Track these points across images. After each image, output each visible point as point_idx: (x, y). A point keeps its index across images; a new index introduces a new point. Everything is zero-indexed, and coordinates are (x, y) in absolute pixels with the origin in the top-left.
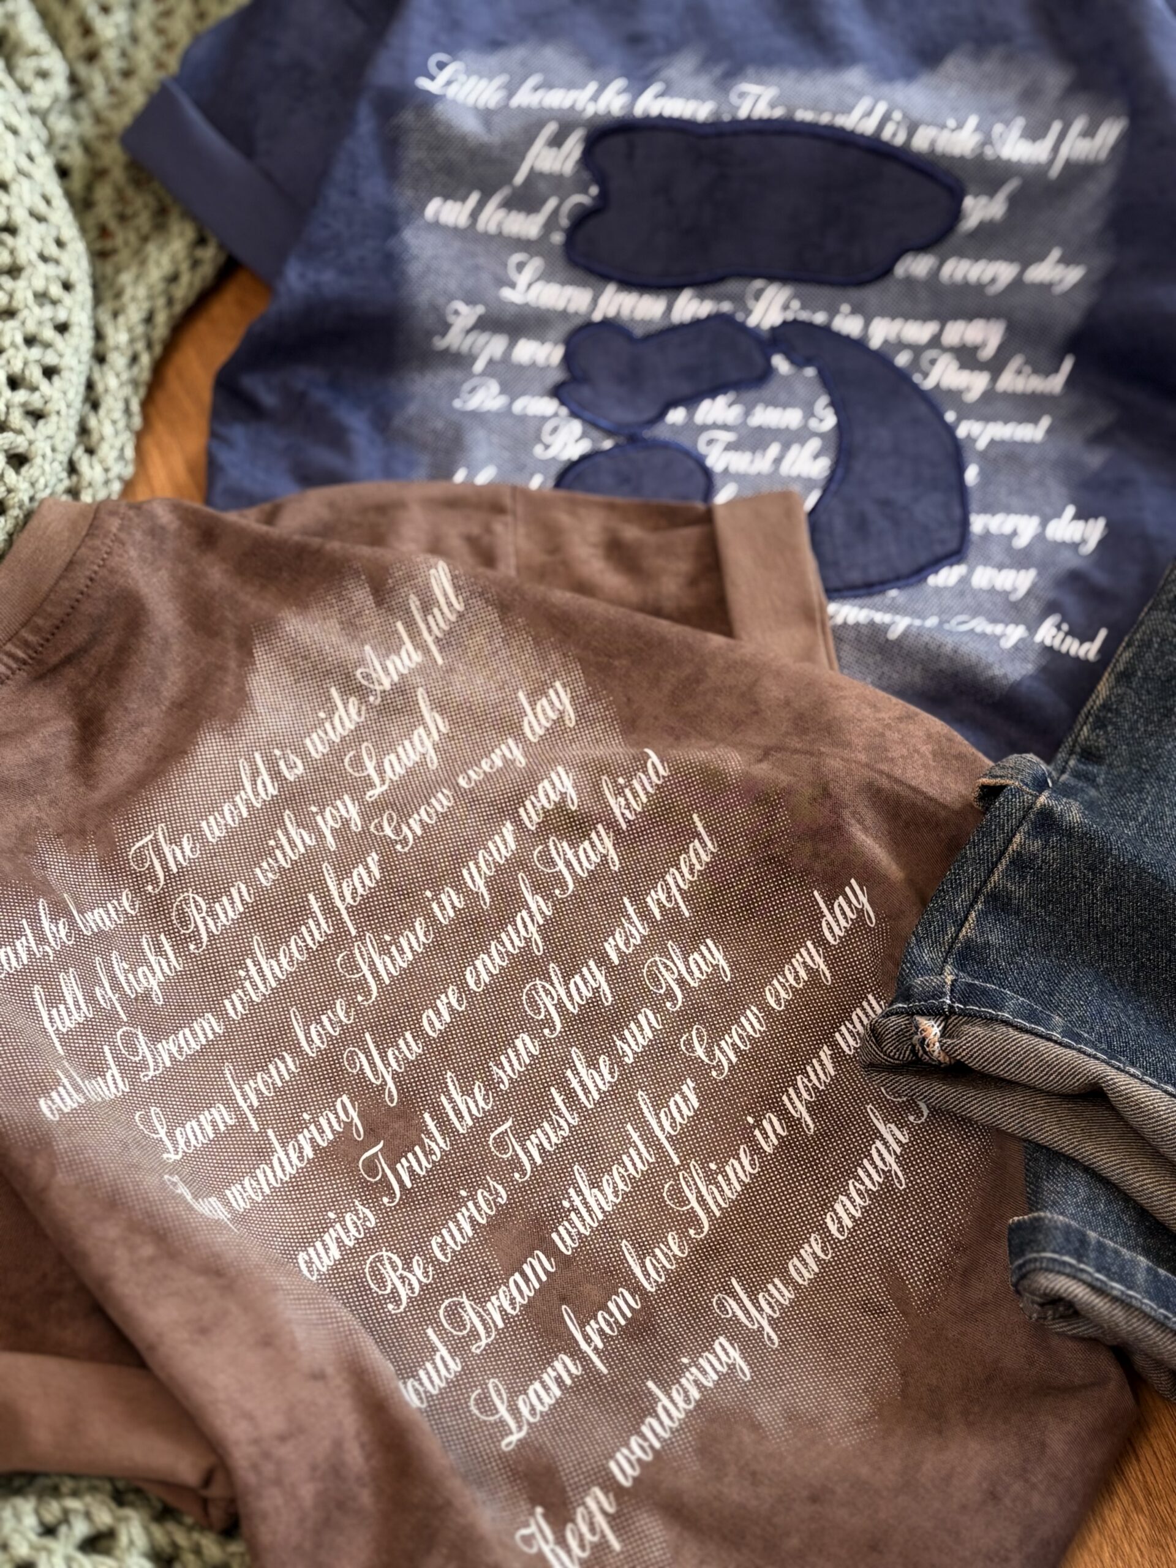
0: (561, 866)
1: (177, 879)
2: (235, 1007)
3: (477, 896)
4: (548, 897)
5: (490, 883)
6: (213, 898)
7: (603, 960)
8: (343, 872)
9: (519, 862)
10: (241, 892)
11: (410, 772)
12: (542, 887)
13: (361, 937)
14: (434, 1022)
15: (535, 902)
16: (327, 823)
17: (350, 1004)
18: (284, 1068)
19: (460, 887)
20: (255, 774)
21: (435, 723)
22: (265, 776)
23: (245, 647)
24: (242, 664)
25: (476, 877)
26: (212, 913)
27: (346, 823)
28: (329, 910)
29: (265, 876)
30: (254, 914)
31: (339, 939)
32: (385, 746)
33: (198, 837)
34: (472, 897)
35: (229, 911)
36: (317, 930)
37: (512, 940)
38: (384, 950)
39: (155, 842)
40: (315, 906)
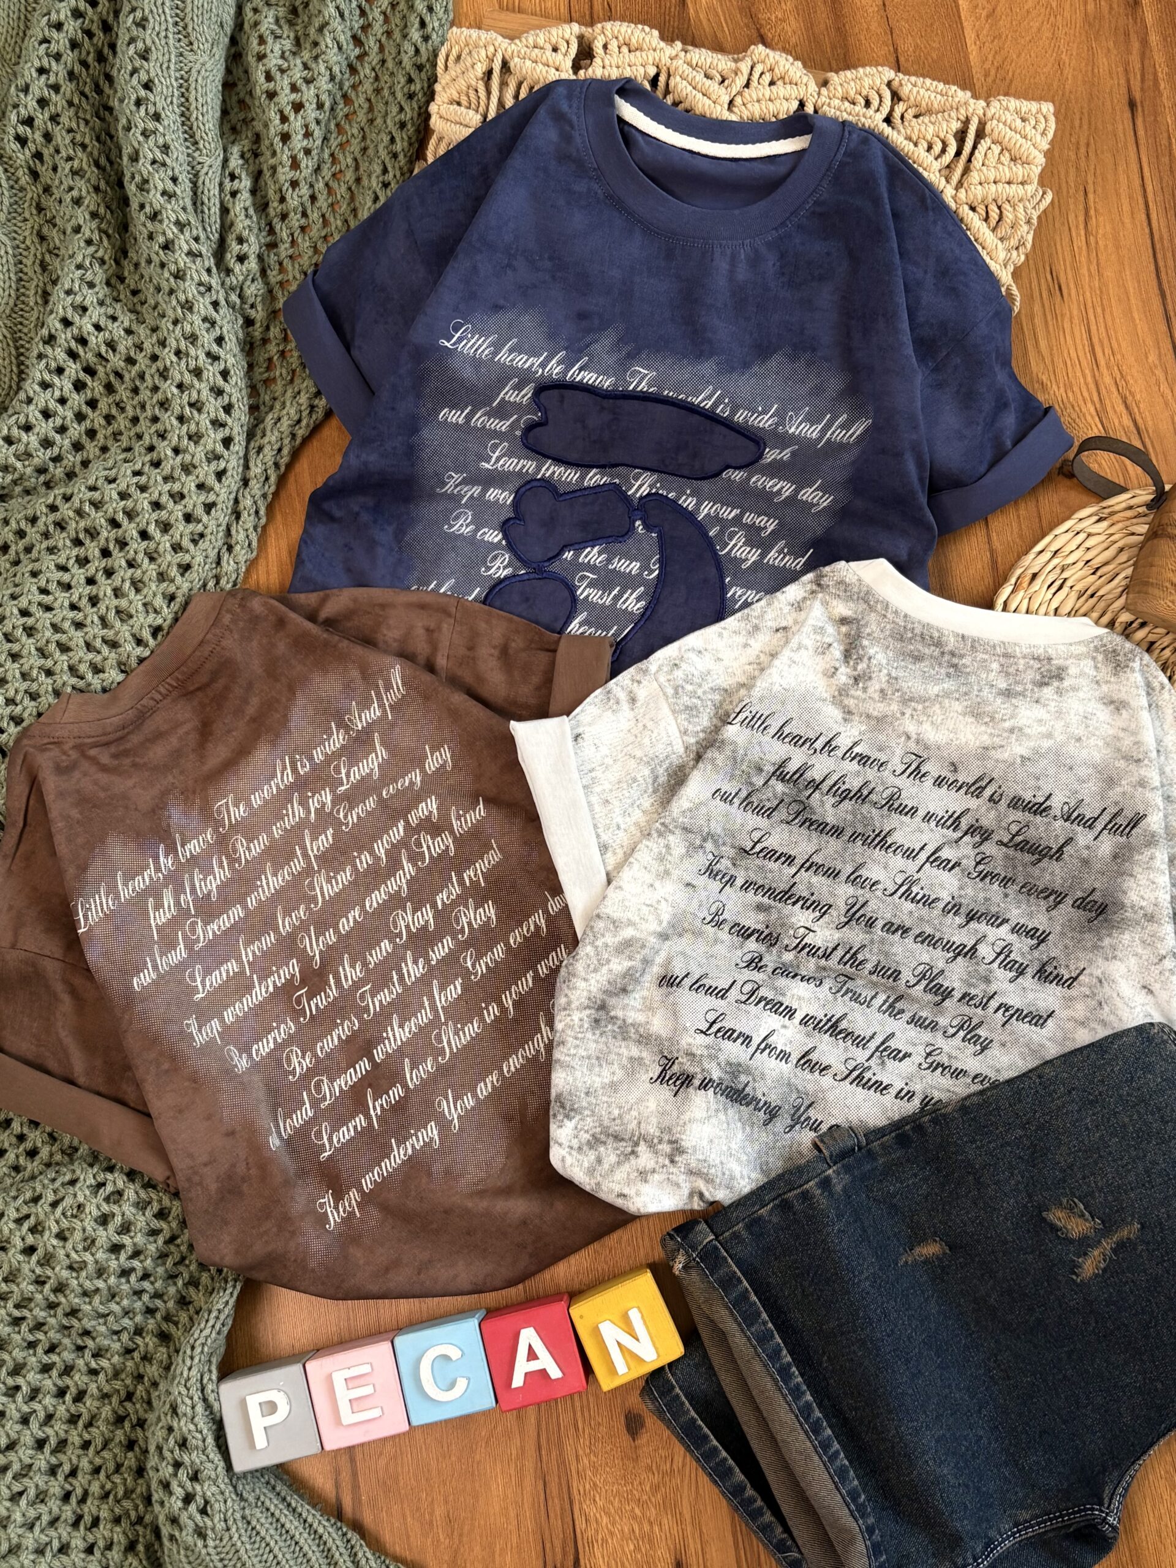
0: (425, 848)
1: (235, 828)
2: (252, 902)
3: (379, 858)
4: (415, 865)
5: (387, 852)
6: (250, 840)
7: (434, 906)
8: (315, 838)
9: (403, 843)
10: (264, 838)
11: (363, 778)
12: (414, 858)
13: (319, 872)
14: (345, 925)
15: (407, 866)
16: (314, 804)
17: (308, 908)
18: (268, 940)
19: (372, 853)
20: (284, 768)
21: (382, 752)
22: (289, 771)
23: (292, 690)
24: (289, 700)
25: (381, 849)
26: (249, 849)
27: (324, 805)
28: (305, 855)
29: (277, 833)
30: (267, 851)
31: (308, 871)
32: (353, 762)
33: (249, 804)
34: (377, 859)
35: (257, 848)
36: (298, 865)
37: (392, 885)
38: (329, 881)
39: (227, 803)
40: (299, 853)
